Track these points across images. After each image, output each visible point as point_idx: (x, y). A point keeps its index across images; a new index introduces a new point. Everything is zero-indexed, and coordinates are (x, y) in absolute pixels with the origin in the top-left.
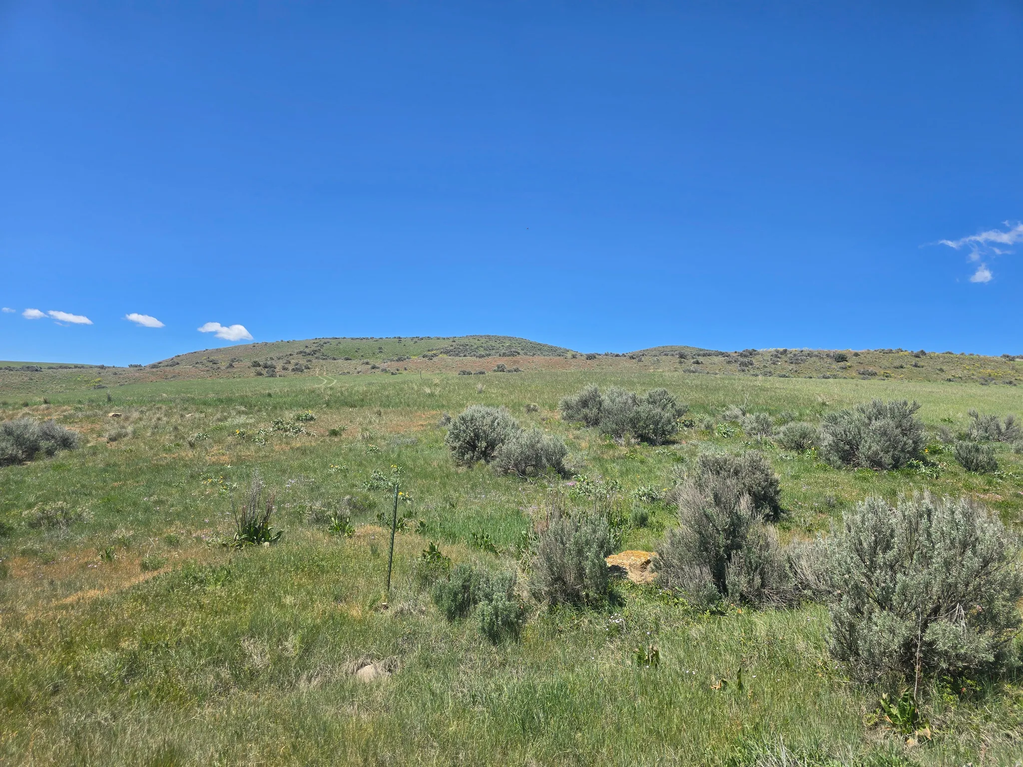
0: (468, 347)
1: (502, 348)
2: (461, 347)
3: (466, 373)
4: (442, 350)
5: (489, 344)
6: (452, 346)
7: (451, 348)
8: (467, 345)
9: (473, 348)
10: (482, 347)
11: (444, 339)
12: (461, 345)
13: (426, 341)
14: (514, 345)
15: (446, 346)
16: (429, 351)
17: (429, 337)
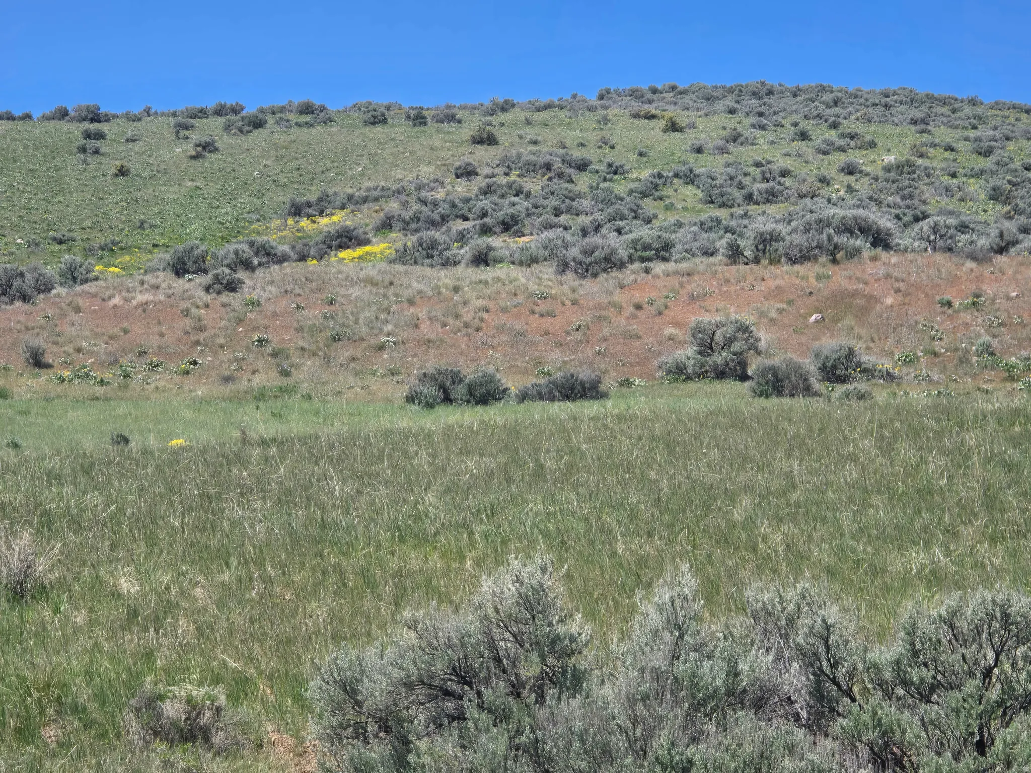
0: (583, 182)
1: (840, 183)
2: (534, 185)
3: (459, 391)
4: (393, 206)
5: (746, 154)
6: (467, 173)
7: (462, 188)
8: (582, 166)
9: (620, 188)
10: (690, 178)
11: (419, 119)
12: (531, 168)
13: (280, 138)
14: (937, 160)
15: (427, 171)
16: (297, 211)
17: (307, 109)
